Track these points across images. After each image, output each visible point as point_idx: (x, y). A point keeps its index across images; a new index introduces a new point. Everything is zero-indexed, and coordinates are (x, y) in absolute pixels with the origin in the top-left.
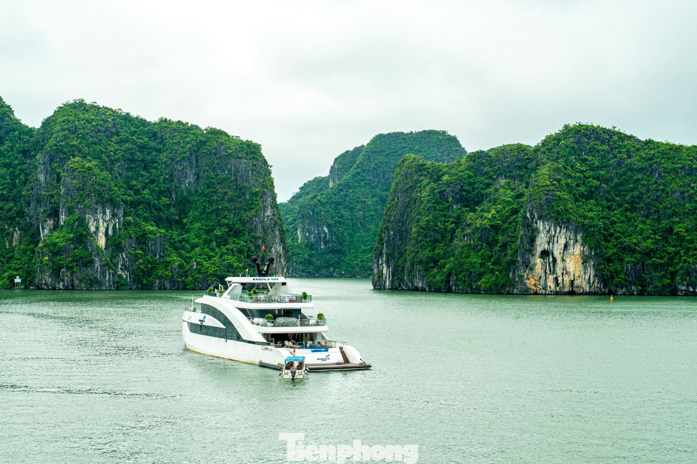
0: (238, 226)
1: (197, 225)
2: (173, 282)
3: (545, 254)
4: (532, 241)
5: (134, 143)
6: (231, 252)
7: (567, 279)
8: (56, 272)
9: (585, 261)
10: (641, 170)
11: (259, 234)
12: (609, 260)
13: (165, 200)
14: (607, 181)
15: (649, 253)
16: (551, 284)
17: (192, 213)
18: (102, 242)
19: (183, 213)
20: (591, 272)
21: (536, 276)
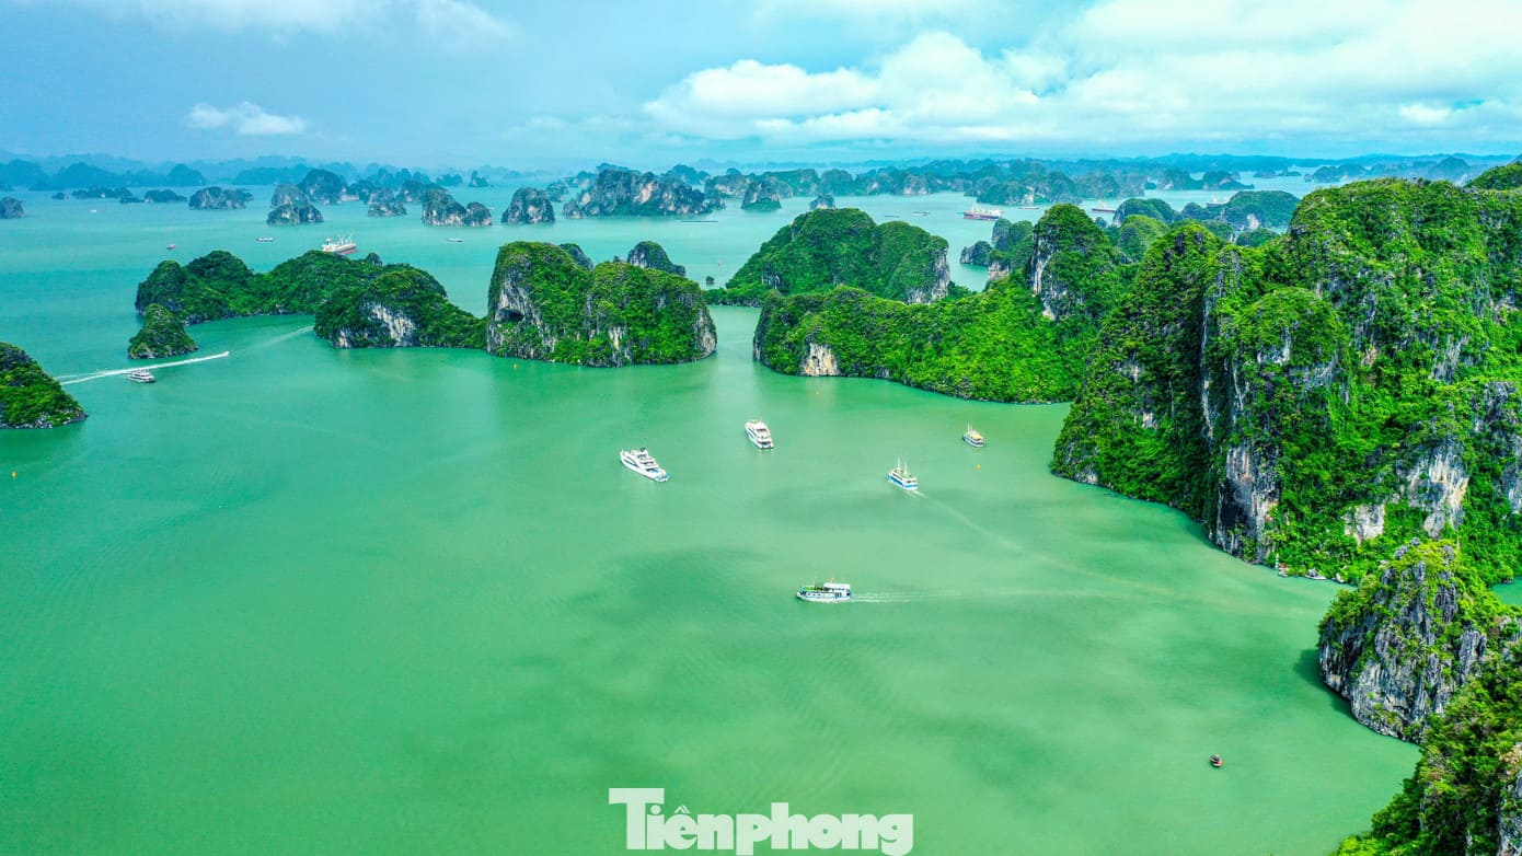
0: (685, 329)
1: (665, 327)
2: (651, 360)
3: (814, 357)
4: (809, 351)
5: (634, 285)
6: (680, 344)
7: (825, 369)
8: (595, 360)
9: (832, 361)
10: (867, 314)
11: (696, 331)
12: (844, 361)
13: (649, 315)
14: (851, 318)
15: (863, 358)
16: (817, 372)
17: (664, 321)
18: (616, 343)
19: (659, 320)
20: (835, 366)
21: (810, 367)
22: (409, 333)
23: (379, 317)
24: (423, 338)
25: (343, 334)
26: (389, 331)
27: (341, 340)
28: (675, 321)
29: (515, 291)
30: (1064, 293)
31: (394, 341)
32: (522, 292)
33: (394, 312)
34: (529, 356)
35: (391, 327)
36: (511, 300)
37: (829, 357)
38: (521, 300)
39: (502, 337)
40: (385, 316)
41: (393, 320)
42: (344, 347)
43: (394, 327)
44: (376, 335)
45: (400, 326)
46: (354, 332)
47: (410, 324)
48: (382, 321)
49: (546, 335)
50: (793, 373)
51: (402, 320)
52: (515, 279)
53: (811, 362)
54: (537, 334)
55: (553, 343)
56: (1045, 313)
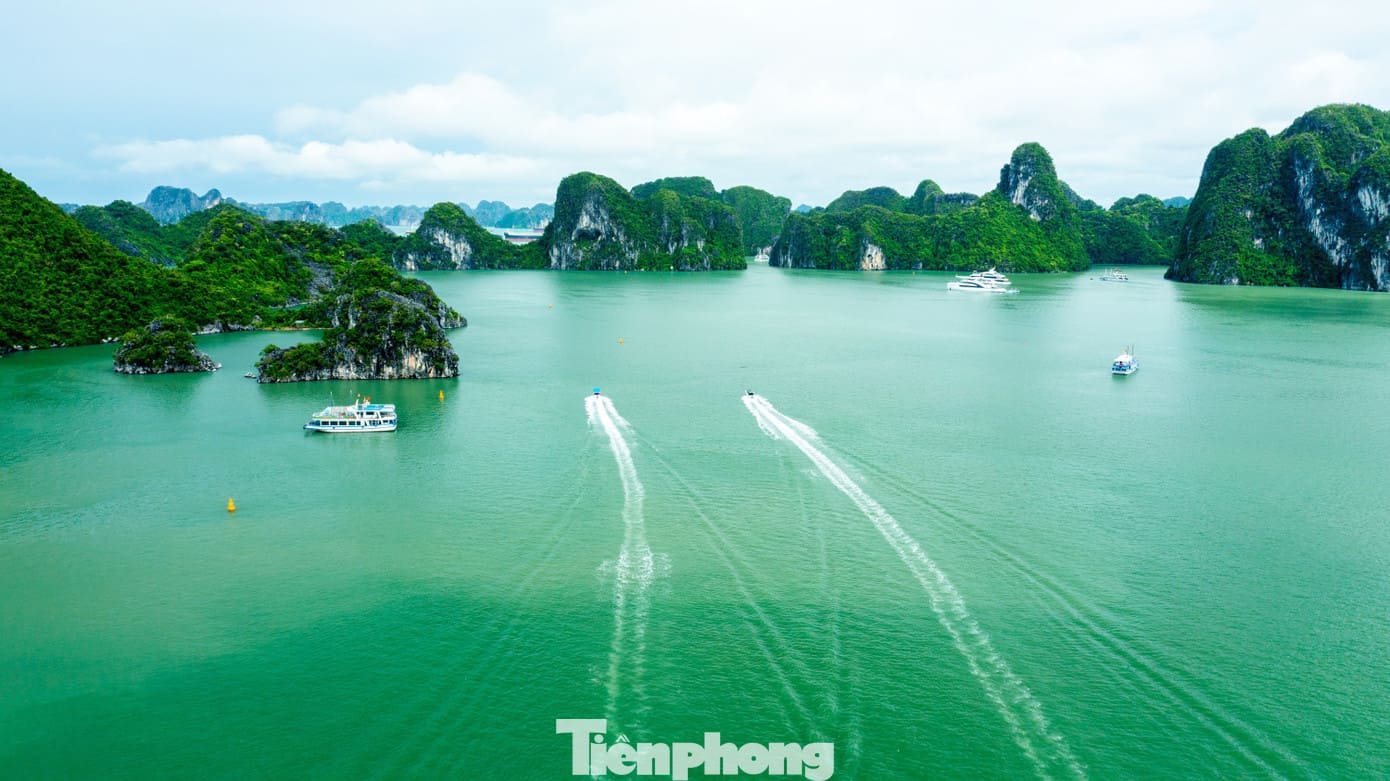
3: (869, 255)
4: (866, 250)
7: (876, 264)
9: (882, 258)
12: (890, 258)
16: (871, 267)
20: (884, 262)
21: (866, 264)
22: (467, 257)
23: (441, 241)
24: (478, 261)
25: (410, 257)
26: (451, 254)
27: (408, 263)
28: (726, 237)
29: (597, 212)
30: (1046, 201)
31: (456, 265)
32: (602, 212)
33: (457, 237)
34: (615, 268)
35: (452, 252)
36: (593, 219)
37: (880, 254)
38: (603, 220)
39: (581, 253)
40: (447, 241)
41: (455, 245)
42: (411, 270)
43: (456, 252)
44: (439, 258)
45: (460, 250)
46: (420, 255)
47: (468, 248)
48: (443, 246)
49: (630, 249)
50: (853, 269)
51: (463, 245)
52: (598, 202)
53: (867, 259)
54: (621, 248)
55: (635, 256)
56: (1032, 216)
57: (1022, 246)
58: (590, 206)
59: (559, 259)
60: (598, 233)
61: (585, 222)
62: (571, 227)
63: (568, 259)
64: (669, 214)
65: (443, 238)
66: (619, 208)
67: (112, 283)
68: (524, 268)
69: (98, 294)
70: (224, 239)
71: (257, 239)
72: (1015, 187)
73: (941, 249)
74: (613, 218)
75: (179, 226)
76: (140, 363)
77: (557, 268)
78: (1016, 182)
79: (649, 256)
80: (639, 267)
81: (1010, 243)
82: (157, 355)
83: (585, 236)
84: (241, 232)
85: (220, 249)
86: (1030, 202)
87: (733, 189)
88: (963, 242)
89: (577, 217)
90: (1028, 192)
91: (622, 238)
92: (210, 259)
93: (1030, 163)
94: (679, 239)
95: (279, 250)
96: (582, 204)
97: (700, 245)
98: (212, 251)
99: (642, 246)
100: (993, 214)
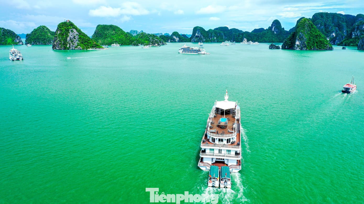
57: (271, 38)
58: (197, 32)
59: (193, 40)
60: (199, 36)
61: (197, 34)
62: (194, 35)
63: (194, 40)
64: (210, 33)
65: (174, 37)
66: (202, 32)
67: (130, 39)
68: (187, 42)
69: (129, 40)
70: (142, 36)
71: (145, 36)
72: (273, 28)
73: (258, 39)
74: (201, 34)
75: (136, 36)
76: (134, 45)
77: (192, 42)
78: (273, 27)
79: (207, 40)
80: (205, 42)
81: (269, 37)
82: (135, 44)
83: (197, 37)
84: (144, 35)
85: (141, 37)
86: (274, 30)
87: (232, 29)
88: (261, 38)
89: (195, 34)
90: (274, 29)
91: (202, 37)
92: (140, 38)
93: (276, 23)
94: (212, 37)
95: (148, 37)
96: (196, 31)
97: (215, 38)
98: (140, 37)
99: (206, 38)
100: (268, 33)
